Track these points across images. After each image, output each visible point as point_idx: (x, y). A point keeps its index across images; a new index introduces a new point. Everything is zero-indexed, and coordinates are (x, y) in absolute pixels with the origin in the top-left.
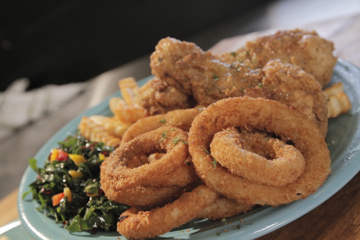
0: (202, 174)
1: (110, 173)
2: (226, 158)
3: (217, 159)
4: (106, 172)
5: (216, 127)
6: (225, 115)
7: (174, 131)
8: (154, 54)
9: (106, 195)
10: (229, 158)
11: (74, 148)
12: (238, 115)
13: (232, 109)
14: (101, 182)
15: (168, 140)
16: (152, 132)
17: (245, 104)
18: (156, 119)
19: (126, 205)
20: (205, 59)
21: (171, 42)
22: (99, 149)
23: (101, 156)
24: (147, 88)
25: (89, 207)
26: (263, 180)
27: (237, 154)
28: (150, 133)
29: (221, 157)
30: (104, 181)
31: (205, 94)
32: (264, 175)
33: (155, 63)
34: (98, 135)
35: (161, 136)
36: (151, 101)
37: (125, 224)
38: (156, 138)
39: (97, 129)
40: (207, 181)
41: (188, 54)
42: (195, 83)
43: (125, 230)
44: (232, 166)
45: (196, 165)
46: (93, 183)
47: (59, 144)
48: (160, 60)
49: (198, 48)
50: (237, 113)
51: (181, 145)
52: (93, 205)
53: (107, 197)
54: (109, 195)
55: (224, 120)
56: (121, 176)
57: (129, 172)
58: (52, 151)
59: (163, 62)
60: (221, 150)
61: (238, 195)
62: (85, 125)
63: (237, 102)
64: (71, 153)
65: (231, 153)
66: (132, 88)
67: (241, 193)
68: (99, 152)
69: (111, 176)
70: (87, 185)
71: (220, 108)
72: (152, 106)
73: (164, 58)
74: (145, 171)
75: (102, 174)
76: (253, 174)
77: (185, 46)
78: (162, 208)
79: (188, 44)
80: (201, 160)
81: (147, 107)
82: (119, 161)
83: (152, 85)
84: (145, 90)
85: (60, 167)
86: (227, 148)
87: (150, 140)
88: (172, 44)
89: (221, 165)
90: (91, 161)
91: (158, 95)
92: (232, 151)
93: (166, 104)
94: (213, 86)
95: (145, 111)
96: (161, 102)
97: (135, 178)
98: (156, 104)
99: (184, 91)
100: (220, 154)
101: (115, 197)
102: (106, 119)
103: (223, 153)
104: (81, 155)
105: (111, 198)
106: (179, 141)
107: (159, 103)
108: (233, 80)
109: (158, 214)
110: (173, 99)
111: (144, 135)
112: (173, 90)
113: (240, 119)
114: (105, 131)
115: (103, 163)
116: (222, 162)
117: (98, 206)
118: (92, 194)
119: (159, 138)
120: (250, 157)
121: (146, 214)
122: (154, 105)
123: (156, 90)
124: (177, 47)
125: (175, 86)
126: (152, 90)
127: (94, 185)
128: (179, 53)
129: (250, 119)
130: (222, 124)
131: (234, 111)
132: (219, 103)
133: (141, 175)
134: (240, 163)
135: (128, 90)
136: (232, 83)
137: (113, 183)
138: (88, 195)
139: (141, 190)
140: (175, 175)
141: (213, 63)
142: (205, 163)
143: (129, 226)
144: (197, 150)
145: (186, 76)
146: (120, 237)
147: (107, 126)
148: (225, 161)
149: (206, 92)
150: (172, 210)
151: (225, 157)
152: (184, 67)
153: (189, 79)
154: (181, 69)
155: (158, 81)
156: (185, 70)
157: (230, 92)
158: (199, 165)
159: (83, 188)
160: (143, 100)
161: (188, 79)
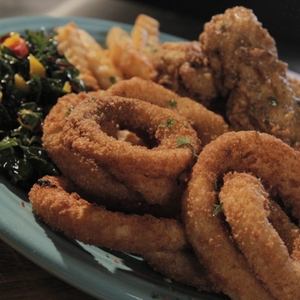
0: (191, 209)
1: (76, 118)
2: (242, 216)
3: (226, 207)
4: (71, 115)
5: (241, 162)
6: (261, 156)
7: (187, 127)
8: (221, 16)
9: (43, 139)
10: (245, 219)
11: (41, 51)
12: (275, 167)
13: (273, 156)
14: (49, 117)
15: (171, 131)
16: (158, 107)
17: (292, 160)
18: (166, 94)
19: (57, 169)
20: (275, 71)
21: (251, 18)
22: (69, 76)
23: (67, 87)
24: (178, 48)
25: (11, 137)
26: (266, 277)
27: (259, 222)
28: (154, 106)
29: (235, 209)
30: (52, 120)
31: (243, 110)
32: (274, 273)
33: (214, 28)
34: (75, 57)
35: (165, 121)
36: (170, 68)
37: (46, 194)
38: (157, 118)
39: (78, 49)
40: (191, 221)
41: (260, 48)
42: (244, 89)
43: (41, 202)
44: (240, 231)
45: (191, 192)
46: (35, 111)
47: (27, 32)
48: (223, 29)
49: (275, 49)
50: (275, 165)
51: (186, 152)
52: (17, 137)
53: (42, 142)
54: (48, 142)
55: (255, 161)
56: (88, 134)
57: (102, 136)
58: (12, 34)
59: (225, 34)
60: (241, 200)
61: (216, 270)
62: (68, 33)
63: (286, 152)
64: (34, 54)
65: (252, 214)
66: (150, 33)
67: (224, 270)
68: (68, 79)
69: (75, 123)
70: (27, 108)
71: (261, 144)
72: (167, 73)
73: (230, 30)
74: (124, 151)
75: (55, 108)
76: (260, 261)
77: (264, 36)
78: (110, 212)
79: (268, 36)
80: (203, 191)
81: (161, 70)
82: (95, 113)
83: (187, 50)
84: (173, 49)
85: (9, 61)
86: (251, 205)
87: (148, 116)
88: (250, 22)
89: (225, 218)
90: (51, 82)
91: (186, 67)
92: (255, 214)
93: (188, 86)
94: (262, 108)
95: (154, 74)
96: (184, 78)
97: (106, 151)
98: (176, 75)
99: (220, 87)
100: (236, 204)
101: (54, 150)
102: (97, 46)
103: (241, 206)
104: (45, 66)
105: (46, 146)
106: (188, 146)
107: (180, 78)
108: (292, 120)
109: (100, 216)
110: (201, 85)
111: (144, 102)
112: (208, 75)
113: (273, 174)
114: (86, 58)
115: (65, 97)
116: (230, 216)
117: (23, 144)
118: (26, 124)
119: (160, 122)
120: (274, 239)
121: (83, 204)
122: (172, 74)
123: (188, 60)
124: (253, 29)
125: (214, 73)
126: (183, 55)
127: (36, 115)
128: (251, 38)
129: (283, 184)
130: (249, 164)
131: (274, 159)
132: (265, 136)
133: (116, 153)
134: (256, 236)
135: (145, 33)
136: (288, 123)
137: (71, 135)
138: (19, 120)
139: (92, 165)
140: (152, 182)
141: (282, 81)
142: (206, 200)
143: (51, 202)
144: (206, 176)
145: (239, 73)
146: (26, 203)
147: (92, 54)
148: (236, 218)
149: (248, 108)
150: (122, 225)
151: (240, 214)
152: (245, 59)
153: (239, 79)
154: (240, 58)
155: (197, 51)
156: (242, 64)
157: (279, 132)
158: (196, 195)
159: (20, 107)
160: (162, 58)
161: (238, 76)
